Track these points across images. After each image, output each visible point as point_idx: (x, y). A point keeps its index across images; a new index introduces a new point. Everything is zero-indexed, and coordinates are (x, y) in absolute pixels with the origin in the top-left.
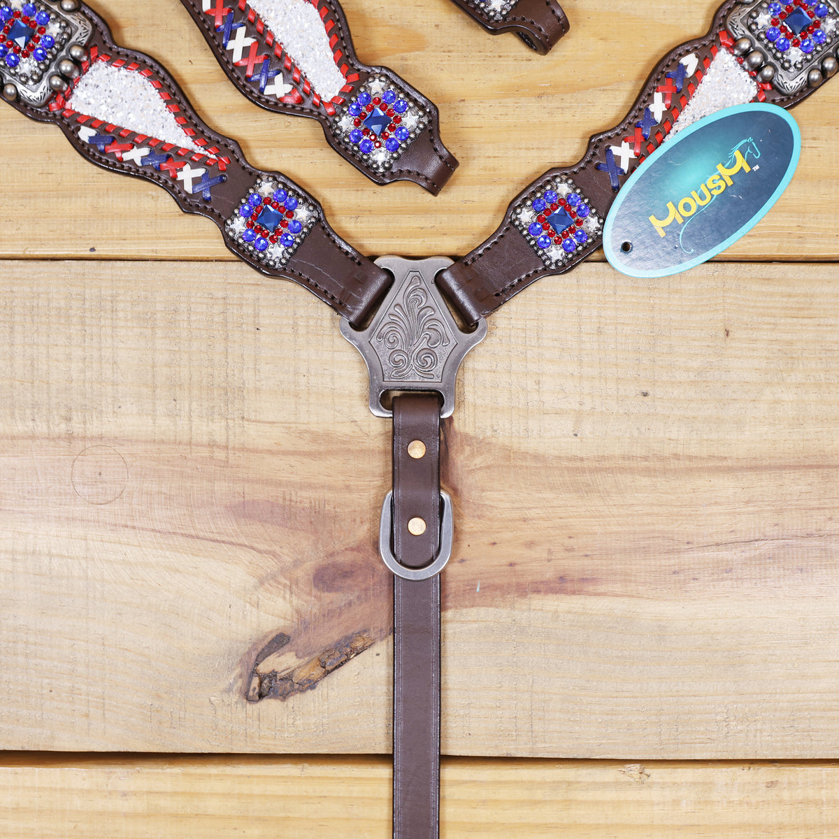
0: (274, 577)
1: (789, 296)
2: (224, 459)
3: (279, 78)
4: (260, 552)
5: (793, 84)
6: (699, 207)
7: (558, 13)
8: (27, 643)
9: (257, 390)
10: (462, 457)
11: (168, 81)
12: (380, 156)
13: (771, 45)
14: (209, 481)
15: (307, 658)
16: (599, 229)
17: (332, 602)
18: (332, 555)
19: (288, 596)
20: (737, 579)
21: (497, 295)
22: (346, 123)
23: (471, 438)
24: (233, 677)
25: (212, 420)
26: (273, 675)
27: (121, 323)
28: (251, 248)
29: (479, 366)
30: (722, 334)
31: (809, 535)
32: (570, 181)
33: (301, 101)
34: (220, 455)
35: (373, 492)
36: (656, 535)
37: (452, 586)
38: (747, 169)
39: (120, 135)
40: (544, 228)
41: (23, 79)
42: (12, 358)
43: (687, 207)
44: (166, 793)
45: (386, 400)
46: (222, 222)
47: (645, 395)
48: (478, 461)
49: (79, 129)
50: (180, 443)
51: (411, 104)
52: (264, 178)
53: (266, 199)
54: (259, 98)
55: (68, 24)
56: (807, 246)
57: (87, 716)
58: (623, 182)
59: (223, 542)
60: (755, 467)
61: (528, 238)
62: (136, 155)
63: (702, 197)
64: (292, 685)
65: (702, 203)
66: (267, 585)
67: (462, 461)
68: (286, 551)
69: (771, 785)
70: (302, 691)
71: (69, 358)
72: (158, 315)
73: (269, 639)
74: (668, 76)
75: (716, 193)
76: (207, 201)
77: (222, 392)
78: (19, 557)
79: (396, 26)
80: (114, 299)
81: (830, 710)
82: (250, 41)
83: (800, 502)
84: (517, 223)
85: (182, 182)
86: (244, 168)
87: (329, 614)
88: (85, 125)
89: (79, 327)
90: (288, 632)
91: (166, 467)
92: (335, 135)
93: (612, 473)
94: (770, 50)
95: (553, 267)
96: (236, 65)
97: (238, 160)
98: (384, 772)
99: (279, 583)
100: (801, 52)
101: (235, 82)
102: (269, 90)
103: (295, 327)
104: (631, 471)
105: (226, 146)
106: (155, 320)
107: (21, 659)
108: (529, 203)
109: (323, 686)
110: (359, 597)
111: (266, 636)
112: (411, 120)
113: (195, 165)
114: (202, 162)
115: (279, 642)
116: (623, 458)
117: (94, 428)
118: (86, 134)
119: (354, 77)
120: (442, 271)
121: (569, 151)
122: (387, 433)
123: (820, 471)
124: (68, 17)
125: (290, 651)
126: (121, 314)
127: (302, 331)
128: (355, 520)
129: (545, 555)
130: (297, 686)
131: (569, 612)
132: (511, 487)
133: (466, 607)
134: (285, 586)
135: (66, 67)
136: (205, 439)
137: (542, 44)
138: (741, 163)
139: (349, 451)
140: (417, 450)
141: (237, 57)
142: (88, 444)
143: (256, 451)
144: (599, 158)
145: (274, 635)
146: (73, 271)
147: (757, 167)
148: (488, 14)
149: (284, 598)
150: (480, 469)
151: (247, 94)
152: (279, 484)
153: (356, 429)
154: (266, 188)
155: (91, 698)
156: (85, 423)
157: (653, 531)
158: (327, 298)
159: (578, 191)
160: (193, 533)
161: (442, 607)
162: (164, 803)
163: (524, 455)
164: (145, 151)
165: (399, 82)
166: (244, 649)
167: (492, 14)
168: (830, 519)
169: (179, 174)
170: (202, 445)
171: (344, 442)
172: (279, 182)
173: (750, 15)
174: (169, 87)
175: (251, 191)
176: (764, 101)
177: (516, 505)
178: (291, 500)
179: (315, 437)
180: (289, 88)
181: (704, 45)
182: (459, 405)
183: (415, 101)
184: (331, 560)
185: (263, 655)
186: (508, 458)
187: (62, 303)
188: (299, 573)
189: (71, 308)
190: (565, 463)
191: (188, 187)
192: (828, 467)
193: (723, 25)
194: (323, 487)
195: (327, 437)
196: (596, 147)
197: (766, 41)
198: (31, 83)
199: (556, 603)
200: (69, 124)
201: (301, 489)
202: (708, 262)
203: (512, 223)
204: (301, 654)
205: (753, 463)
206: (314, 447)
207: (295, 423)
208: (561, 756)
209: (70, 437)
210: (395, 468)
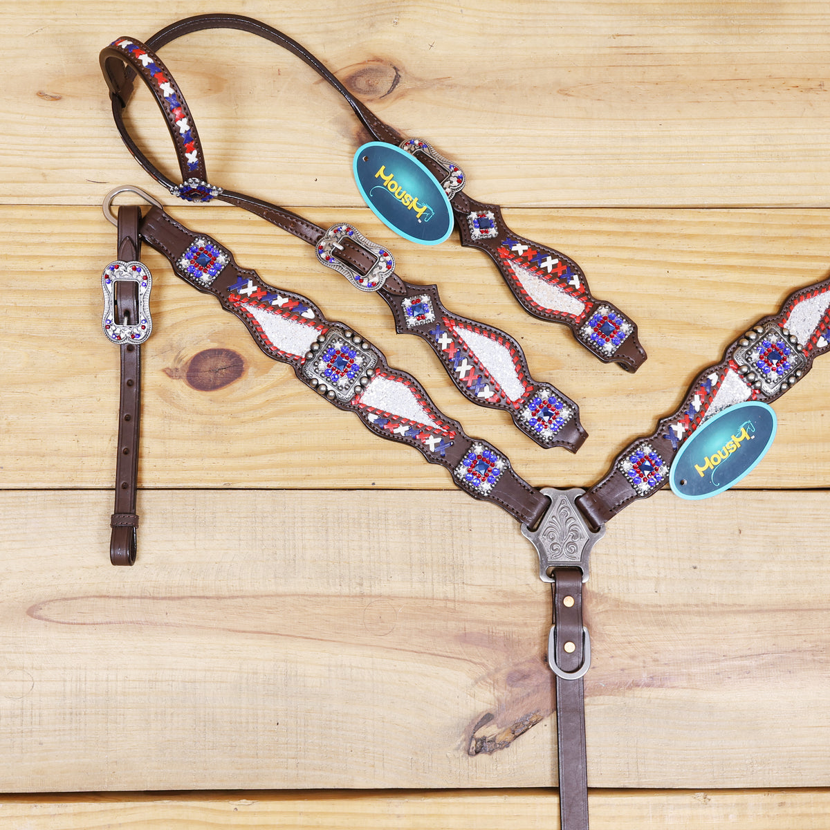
0: (483, 679)
1: (774, 510)
2: (453, 607)
3: (487, 388)
4: (475, 663)
5: (772, 391)
6: (722, 460)
7: (642, 351)
8: (337, 721)
9: (472, 566)
10: (591, 605)
11: (420, 388)
12: (547, 433)
13: (760, 370)
14: (445, 621)
15: (504, 728)
16: (667, 473)
17: (518, 694)
18: (516, 665)
19: (492, 690)
20: (753, 678)
21: (611, 511)
22: (527, 414)
23: (597, 594)
24: (460, 741)
25: (445, 585)
26: (483, 740)
27: (391, 527)
28: (470, 484)
29: (598, 551)
30: (737, 532)
31: (794, 651)
32: (650, 446)
33: (499, 401)
34: (450, 605)
35: (541, 626)
36: (705, 651)
37: (588, 684)
38: (748, 438)
39: (393, 419)
40: (637, 472)
41: (340, 388)
42: (327, 549)
43: (716, 460)
44: (424, 815)
46: (452, 468)
47: (695, 568)
48: (601, 608)
49: (367, 415)
50: (427, 599)
51: (565, 405)
52: (476, 443)
53: (478, 456)
54: (474, 398)
55: (366, 357)
56: (783, 481)
57: (373, 766)
58: (680, 446)
59: (453, 658)
60: (759, 610)
61: (628, 478)
62: (402, 430)
63: (724, 454)
64: (495, 745)
65: (724, 457)
66: (479, 684)
67: (593, 610)
68: (490, 663)
69: (782, 804)
70: (502, 749)
71: (361, 548)
72: (412, 522)
73: (482, 717)
74: (702, 386)
75: (731, 451)
76: (443, 456)
77: (451, 567)
78: (333, 669)
79: (545, 355)
80: (386, 513)
81: (811, 757)
82: (470, 367)
83: (787, 631)
84: (621, 469)
85: (429, 445)
86: (463, 437)
87: (516, 701)
88: (372, 412)
89: (366, 530)
90: (493, 712)
91: (418, 613)
92: (519, 420)
93: (678, 614)
94: (759, 372)
95: (642, 495)
96: (461, 380)
97: (460, 433)
98: (553, 800)
99: (487, 682)
100: (776, 374)
101: (461, 390)
102: (480, 395)
103: (492, 528)
104: (689, 613)
105: (453, 425)
106: (410, 525)
107: (334, 732)
108: (628, 458)
109: (513, 745)
110: (534, 691)
111: (479, 716)
112: (565, 413)
113: (436, 436)
114: (440, 434)
115: (487, 718)
116: (684, 605)
117: (376, 590)
118: (372, 418)
119: (530, 389)
120: (579, 497)
121: (646, 426)
122: (547, 591)
123: (797, 612)
124: (366, 353)
125: (494, 724)
126: (390, 522)
127: (496, 531)
128: (530, 644)
129: (641, 664)
130: (498, 746)
131: (657, 698)
132: (620, 623)
133: (597, 695)
134: (490, 684)
135: (364, 381)
136: (442, 596)
137: (631, 368)
138: (745, 435)
139: (525, 602)
140: (569, 602)
141: (462, 376)
142: (373, 600)
143: (471, 603)
144: (665, 432)
145: (485, 714)
146: (362, 496)
147: (753, 437)
148: (603, 353)
149: (490, 691)
150: (602, 612)
151: (468, 397)
152: (486, 622)
153: (530, 589)
154: (478, 450)
155: (375, 755)
156: (371, 586)
157: (703, 649)
158: (513, 512)
159: (655, 451)
160: (436, 652)
161: (584, 697)
163: (627, 604)
164: (407, 428)
165: (557, 392)
166: (466, 723)
167: (606, 353)
168: (805, 641)
169: (426, 441)
170: (440, 600)
171: (523, 597)
172: (485, 446)
173: (747, 353)
174: (420, 391)
175: (470, 451)
176: (756, 400)
177: (624, 634)
178: (492, 632)
179: (505, 594)
180: (492, 393)
181: (721, 368)
182: (591, 575)
183: (566, 402)
184: (517, 668)
185: (478, 727)
186: (618, 606)
187: (356, 515)
188: (499, 676)
189: (361, 518)
190: (651, 609)
191: (432, 449)
192: (802, 610)
193: (732, 357)
194: (511, 624)
195: (513, 594)
196: (663, 426)
197: (757, 368)
198: (344, 390)
199: (649, 693)
200: (362, 413)
201: (498, 625)
202: (729, 489)
203: (618, 469)
204: (500, 726)
205: (759, 608)
206: (505, 600)
207: (493, 586)
208: (655, 787)
209: (362, 596)
210: (557, 613)
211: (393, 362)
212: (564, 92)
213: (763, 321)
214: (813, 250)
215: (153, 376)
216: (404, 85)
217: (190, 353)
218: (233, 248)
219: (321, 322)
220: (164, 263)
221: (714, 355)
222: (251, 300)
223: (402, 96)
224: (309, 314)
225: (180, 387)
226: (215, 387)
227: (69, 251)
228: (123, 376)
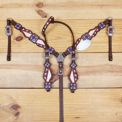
1: (87, 55)
13: (85, 39)
21: (66, 55)
29: (65, 60)
32: (71, 47)
37: (63, 75)
39: (40, 44)
40: (70, 50)
45: (59, 62)
47: (77, 62)
60: (85, 67)
62: (41, 46)
67: (64, 66)
69: (87, 90)
71: (36, 59)
74: (78, 41)
78: (32, 74)
79: (59, 37)
81: (91, 84)
89: (37, 57)
98: (59, 89)
109: (54, 83)
110: (57, 76)
117: (38, 64)
118: (38, 44)
120: (62, 53)
122: (58, 65)
123: (89, 67)
124: (37, 37)
128: (57, 71)
135: (37, 40)
140: (61, 66)
146: (36, 53)
154: (50, 48)
161: (63, 77)
162: (43, 91)
168: (90, 71)
169: (44, 47)
173: (84, 37)
181: (81, 39)
182: (64, 63)
193: (82, 37)
195: (55, 65)
198: (34, 41)
200: (37, 44)
203: (67, 50)
209: (36, 65)
210: (59, 67)
211: (41, 38)
212: (63, 6)
213: (86, 33)
214: (93, 24)
215: (12, 39)
216: (43, 6)
217: (16, 37)
218: (22, 25)
219: (32, 33)
220: (14, 27)
221: (80, 37)
222: (24, 31)
223: (43, 7)
224: (30, 32)
225: (15, 41)
226: (19, 41)
227: (3, 25)
228: (8, 39)
